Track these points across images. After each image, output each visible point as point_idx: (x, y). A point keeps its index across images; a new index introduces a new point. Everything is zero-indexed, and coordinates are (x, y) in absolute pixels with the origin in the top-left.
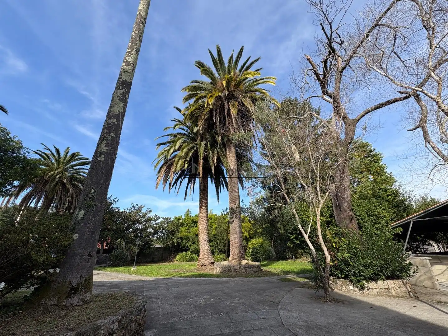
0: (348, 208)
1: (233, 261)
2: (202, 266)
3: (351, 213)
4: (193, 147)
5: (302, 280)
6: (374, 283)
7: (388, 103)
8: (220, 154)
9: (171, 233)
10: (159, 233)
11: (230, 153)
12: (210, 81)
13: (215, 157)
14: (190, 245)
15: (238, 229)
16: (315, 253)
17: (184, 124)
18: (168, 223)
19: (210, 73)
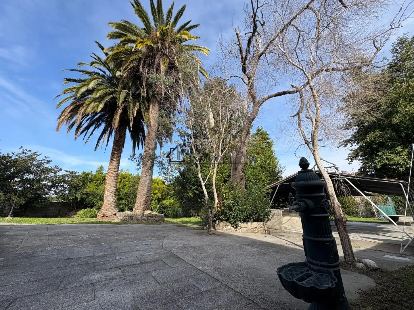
0: (242, 170)
1: (137, 211)
2: (103, 217)
3: (242, 174)
4: (112, 93)
5: (195, 226)
6: (245, 224)
7: (285, 93)
8: (141, 107)
9: (74, 188)
10: (59, 187)
11: (153, 108)
12: (144, 27)
13: (136, 109)
14: (97, 202)
15: (147, 183)
16: (207, 197)
17: (105, 64)
18: (73, 177)
19: (145, 18)
